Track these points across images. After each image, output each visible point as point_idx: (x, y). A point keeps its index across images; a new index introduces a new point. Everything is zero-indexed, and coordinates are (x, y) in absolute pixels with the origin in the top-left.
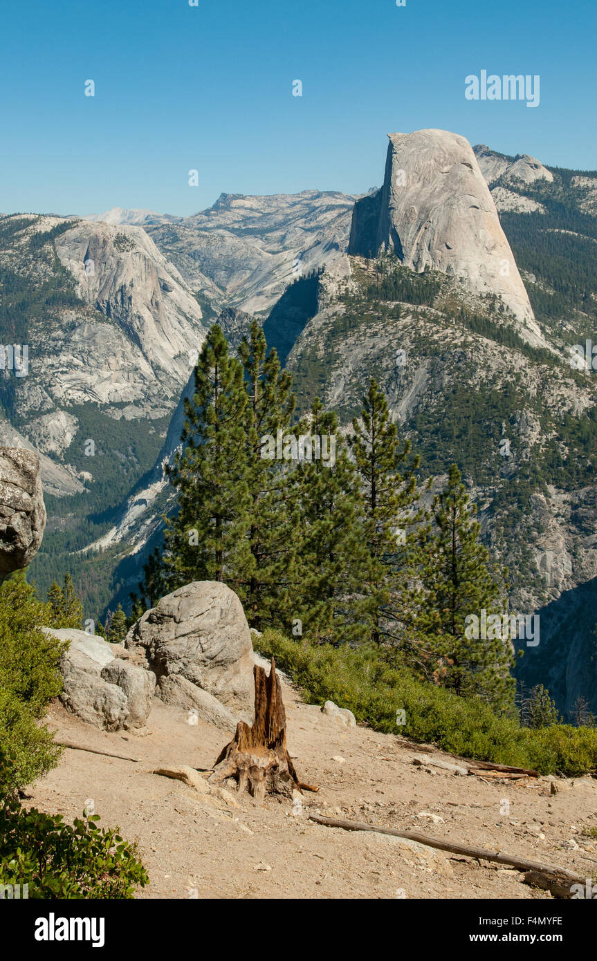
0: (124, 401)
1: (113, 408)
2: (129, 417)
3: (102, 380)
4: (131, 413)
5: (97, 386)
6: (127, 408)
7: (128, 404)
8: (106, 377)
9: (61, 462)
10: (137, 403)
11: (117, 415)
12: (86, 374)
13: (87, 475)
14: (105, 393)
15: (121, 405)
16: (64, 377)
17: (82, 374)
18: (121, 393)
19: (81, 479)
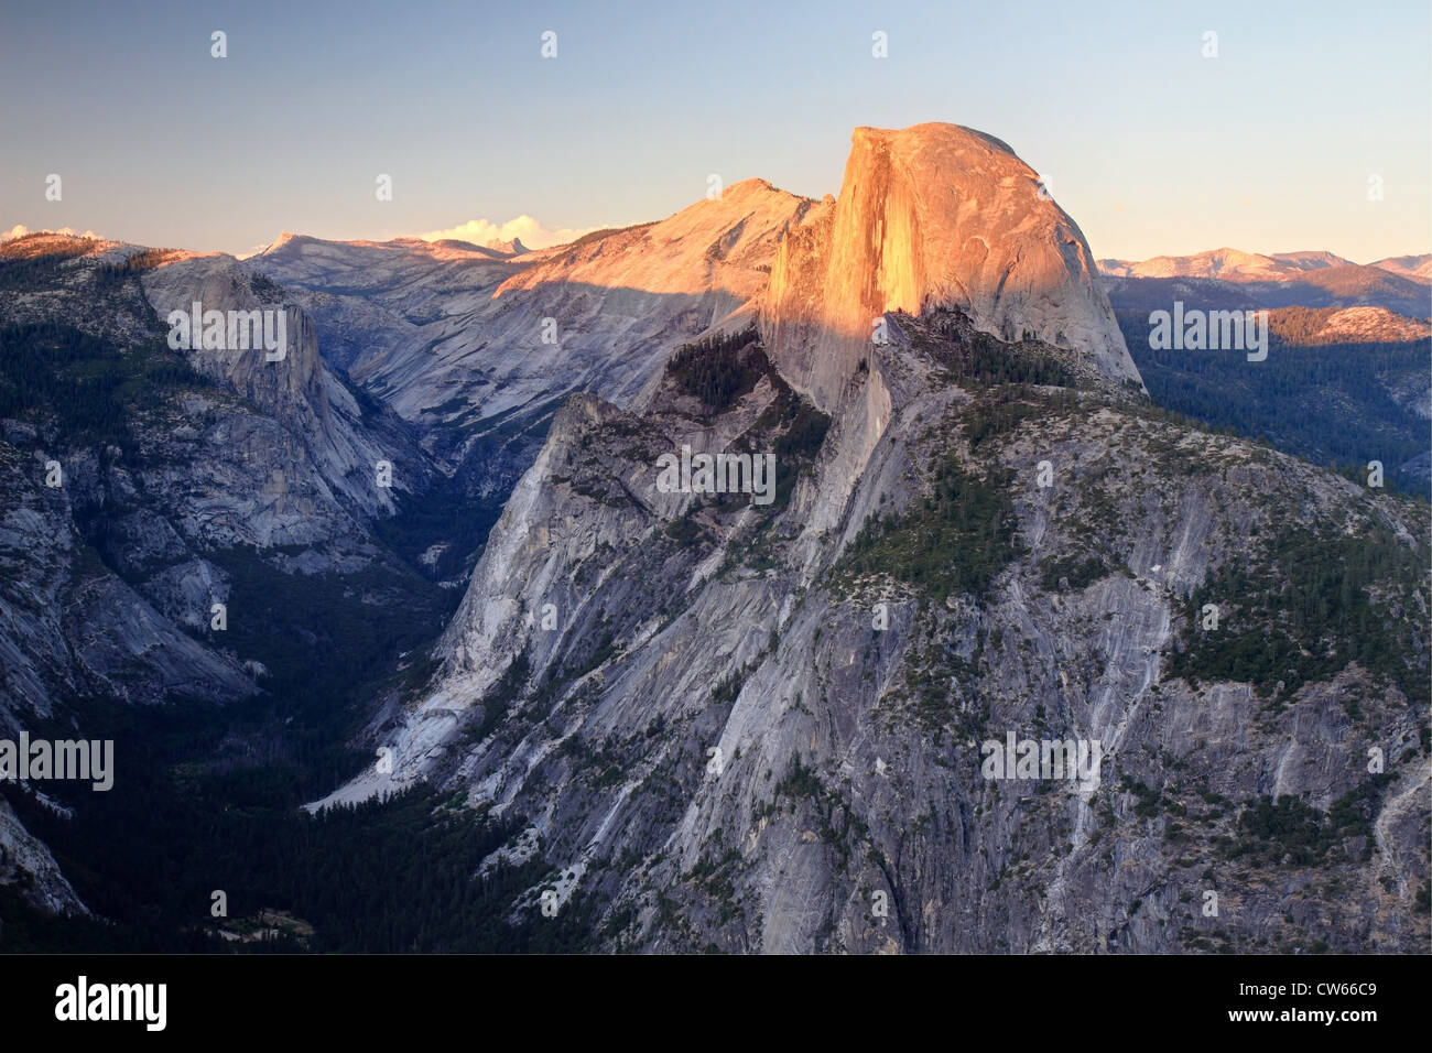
0: (298, 543)
1: (281, 555)
2: (308, 570)
3: (261, 509)
4: (309, 564)
5: (253, 520)
6: (304, 556)
7: (304, 548)
8: (266, 503)
9: (211, 645)
10: (319, 547)
11: (289, 567)
12: (235, 499)
13: (259, 668)
14: (265, 531)
15: (293, 550)
16: (200, 503)
17: (229, 499)
18: (292, 530)
19: (249, 672)
